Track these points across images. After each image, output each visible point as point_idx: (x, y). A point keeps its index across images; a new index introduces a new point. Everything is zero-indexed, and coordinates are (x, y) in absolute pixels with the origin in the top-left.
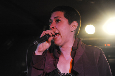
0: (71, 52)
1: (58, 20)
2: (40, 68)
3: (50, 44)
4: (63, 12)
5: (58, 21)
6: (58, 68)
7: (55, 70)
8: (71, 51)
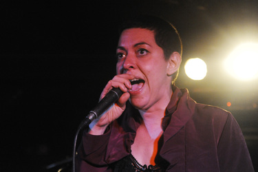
0: (163, 119)
1: (142, 50)
2: (100, 164)
3: (124, 108)
4: (151, 30)
5: (142, 53)
6: (133, 153)
7: (125, 158)
8: (163, 117)
